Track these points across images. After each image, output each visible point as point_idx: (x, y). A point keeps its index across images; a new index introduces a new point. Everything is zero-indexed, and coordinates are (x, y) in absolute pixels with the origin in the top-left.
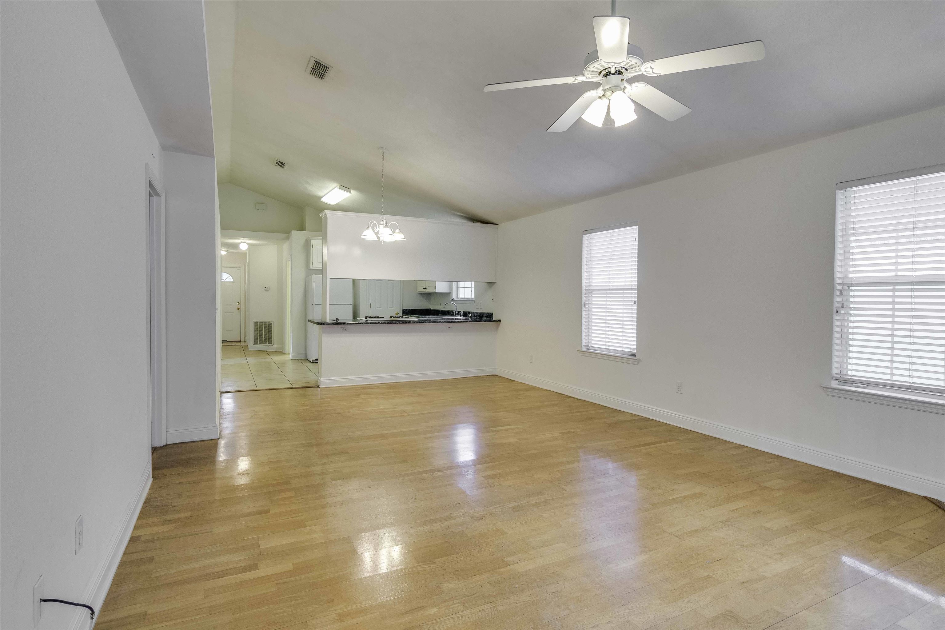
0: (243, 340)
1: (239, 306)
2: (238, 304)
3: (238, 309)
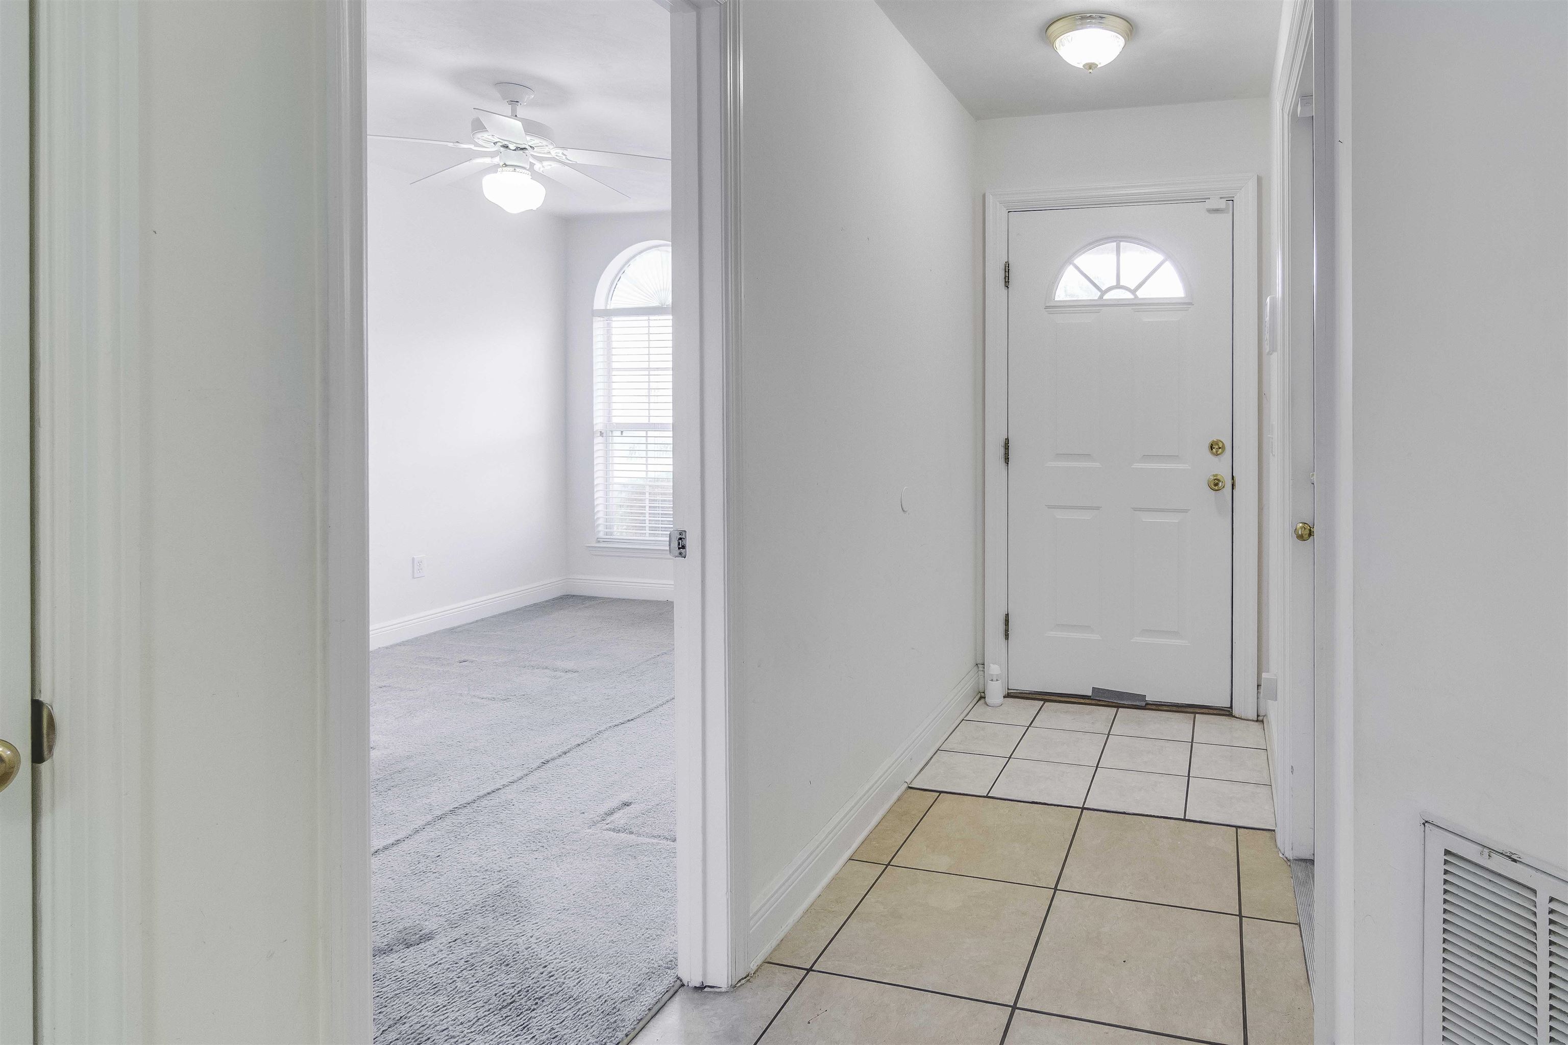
0: (1244, 706)
1: (1220, 466)
2: (1215, 447)
3: (1216, 484)
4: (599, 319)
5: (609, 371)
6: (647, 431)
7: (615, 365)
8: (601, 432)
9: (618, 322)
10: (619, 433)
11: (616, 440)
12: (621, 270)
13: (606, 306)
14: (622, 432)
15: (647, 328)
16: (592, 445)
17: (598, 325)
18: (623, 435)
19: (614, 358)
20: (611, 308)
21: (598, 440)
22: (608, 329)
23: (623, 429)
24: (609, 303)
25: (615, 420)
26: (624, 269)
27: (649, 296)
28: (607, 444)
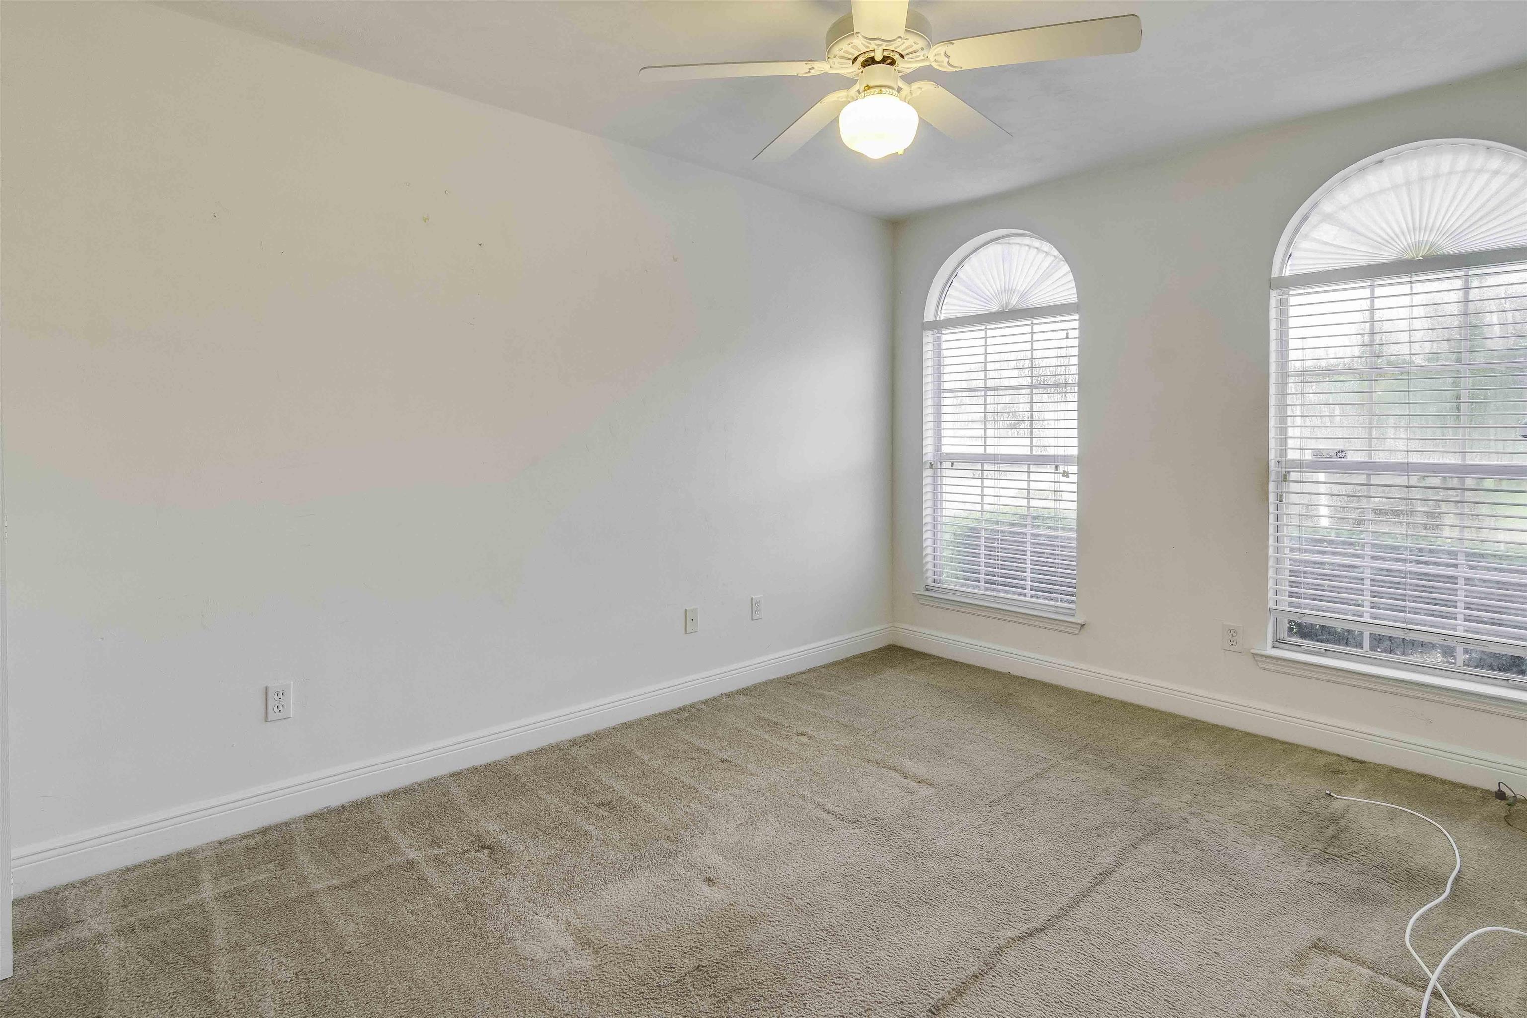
4: (930, 332)
5: (939, 393)
6: (983, 464)
7: (946, 386)
8: (930, 463)
9: (948, 336)
10: (948, 465)
11: (946, 473)
12: (954, 274)
13: (936, 317)
14: (953, 464)
15: (984, 339)
16: (921, 478)
17: (928, 338)
18: (954, 467)
19: (946, 377)
20: (942, 319)
21: (927, 472)
22: (939, 342)
23: (955, 459)
24: (939, 313)
25: (946, 450)
26: (957, 272)
27: (985, 299)
28: (935, 477)
